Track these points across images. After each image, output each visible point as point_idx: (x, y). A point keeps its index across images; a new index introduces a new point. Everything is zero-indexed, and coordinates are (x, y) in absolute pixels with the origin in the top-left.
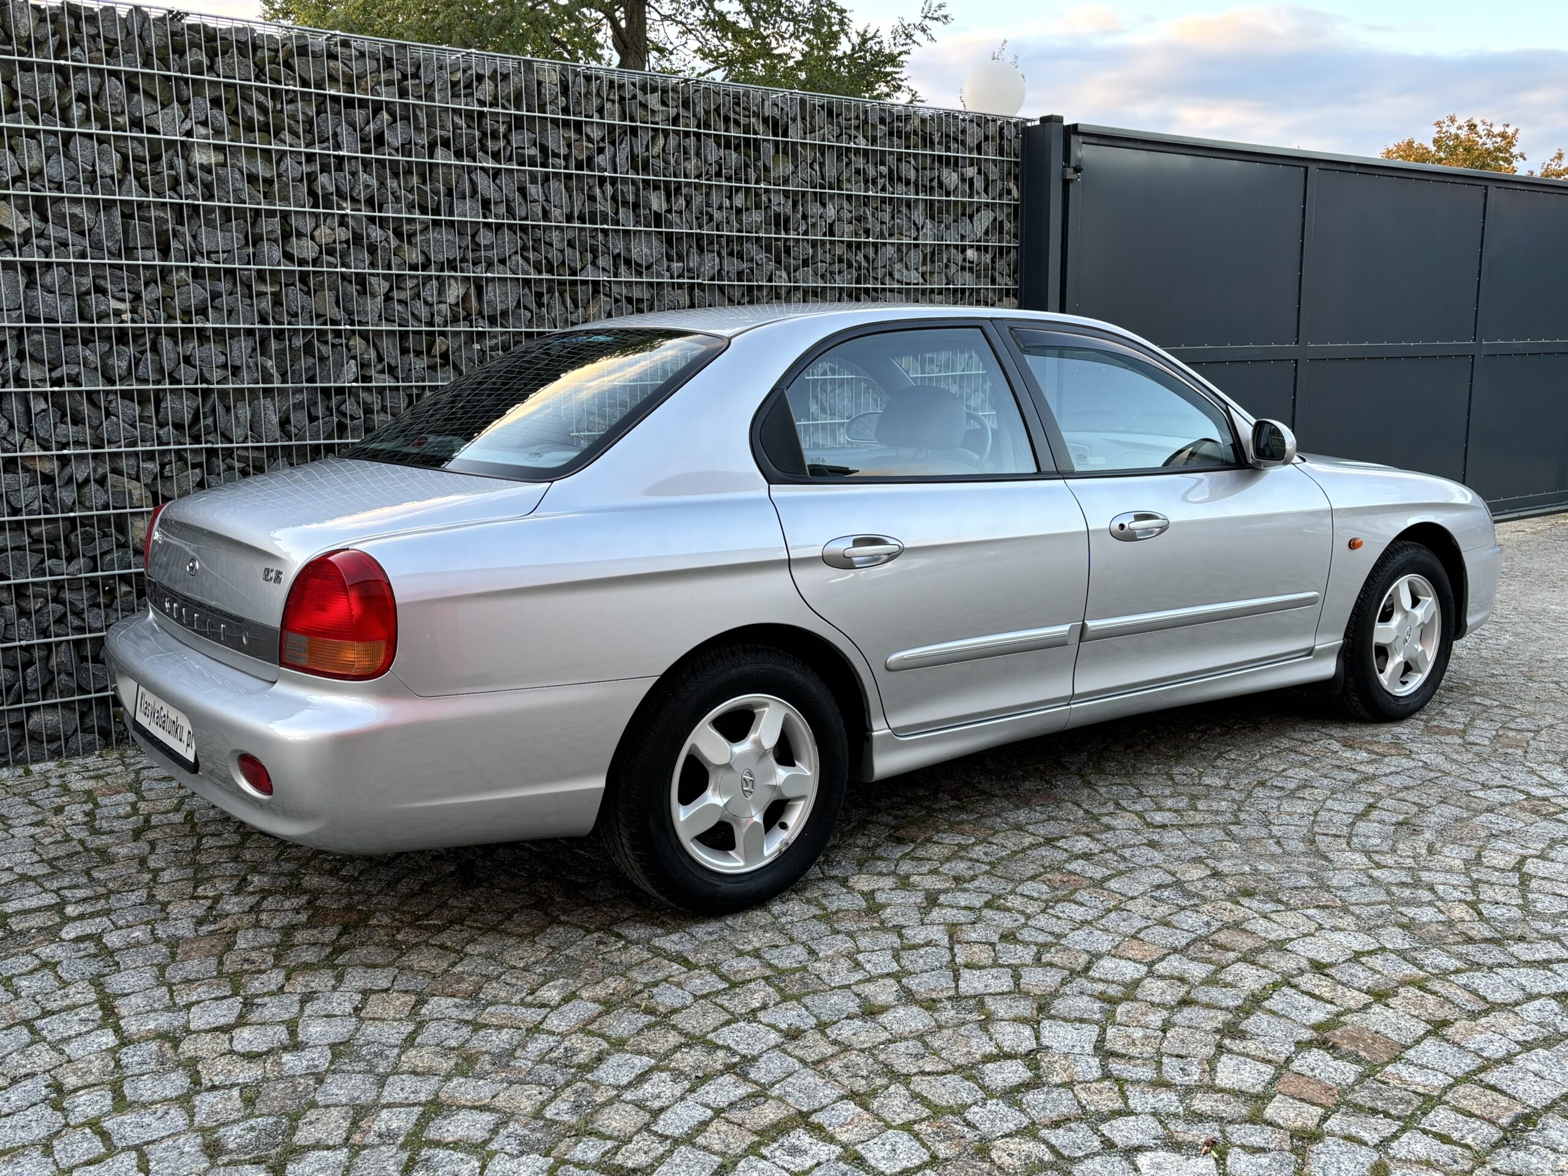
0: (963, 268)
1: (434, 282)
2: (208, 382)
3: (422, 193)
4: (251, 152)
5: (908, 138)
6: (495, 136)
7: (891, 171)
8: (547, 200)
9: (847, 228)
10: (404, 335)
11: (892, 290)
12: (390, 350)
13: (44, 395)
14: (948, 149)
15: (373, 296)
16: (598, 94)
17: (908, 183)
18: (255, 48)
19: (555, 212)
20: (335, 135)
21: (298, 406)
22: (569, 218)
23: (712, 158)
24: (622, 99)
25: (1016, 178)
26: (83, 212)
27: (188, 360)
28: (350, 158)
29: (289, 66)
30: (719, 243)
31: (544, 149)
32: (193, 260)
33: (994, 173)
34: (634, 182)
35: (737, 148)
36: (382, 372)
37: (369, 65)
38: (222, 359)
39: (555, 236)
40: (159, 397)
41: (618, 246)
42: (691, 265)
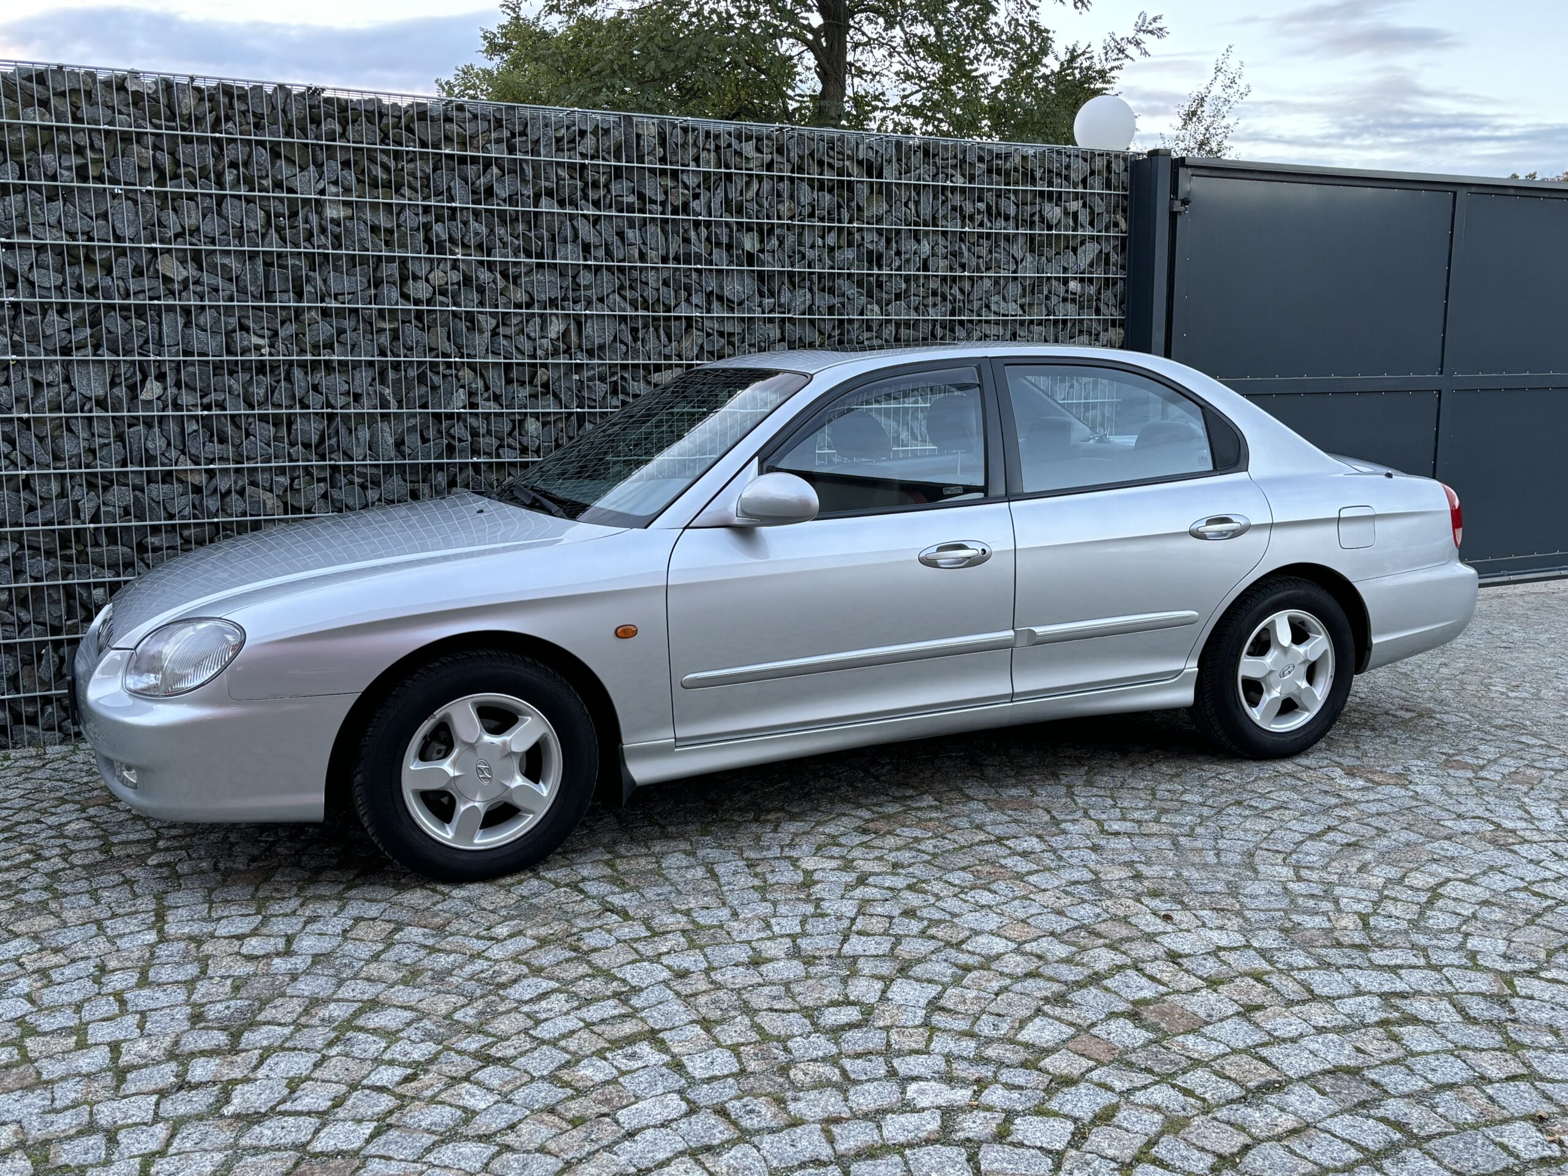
0: (1065, 300)
1: (537, 320)
2: (333, 407)
3: (527, 239)
4: (374, 206)
5: (1007, 174)
6: (595, 185)
7: (989, 207)
8: (644, 243)
9: (942, 263)
10: (508, 367)
11: (988, 322)
12: (496, 381)
13: (196, 417)
14: (1050, 184)
15: (481, 331)
16: (695, 144)
17: (1007, 218)
18: (381, 115)
19: (651, 254)
20: (449, 189)
21: (412, 429)
22: (665, 260)
23: (805, 199)
24: (718, 148)
25: (1124, 210)
26: (232, 263)
27: (316, 388)
28: (462, 209)
29: (410, 130)
30: (811, 280)
31: (641, 196)
32: (322, 301)
33: (1100, 207)
34: (727, 224)
35: (831, 191)
36: (488, 399)
37: (481, 126)
38: (346, 387)
39: (651, 277)
40: (290, 420)
41: (712, 285)
42: (782, 300)
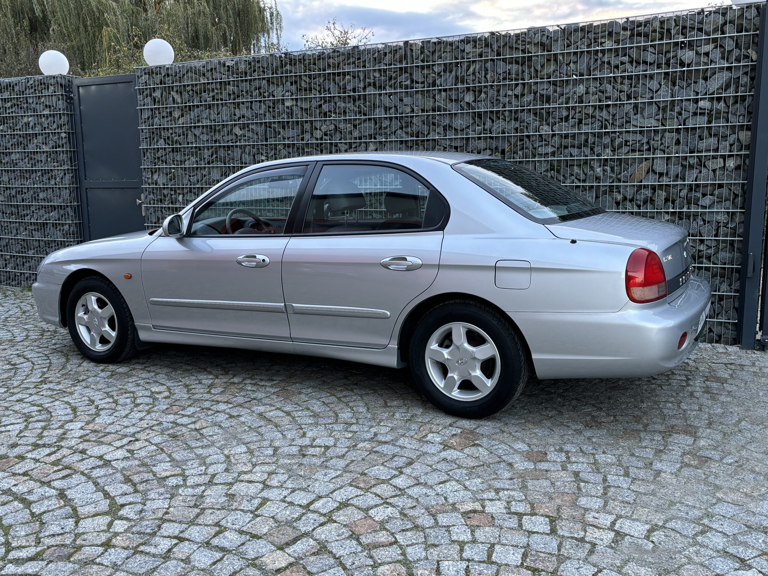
0: (695, 114)
1: (365, 144)
3: (360, 107)
4: (301, 99)
5: (647, 35)
6: (391, 78)
8: (413, 104)
9: (592, 98)
18: (304, 60)
19: (415, 108)
22: (422, 111)
24: (453, 50)
28: (334, 97)
29: (314, 65)
30: (504, 115)
31: (412, 81)
32: (284, 140)
33: (729, 45)
34: (456, 89)
35: (517, 63)
37: (341, 58)
39: (415, 120)
41: (447, 122)
42: (486, 127)
